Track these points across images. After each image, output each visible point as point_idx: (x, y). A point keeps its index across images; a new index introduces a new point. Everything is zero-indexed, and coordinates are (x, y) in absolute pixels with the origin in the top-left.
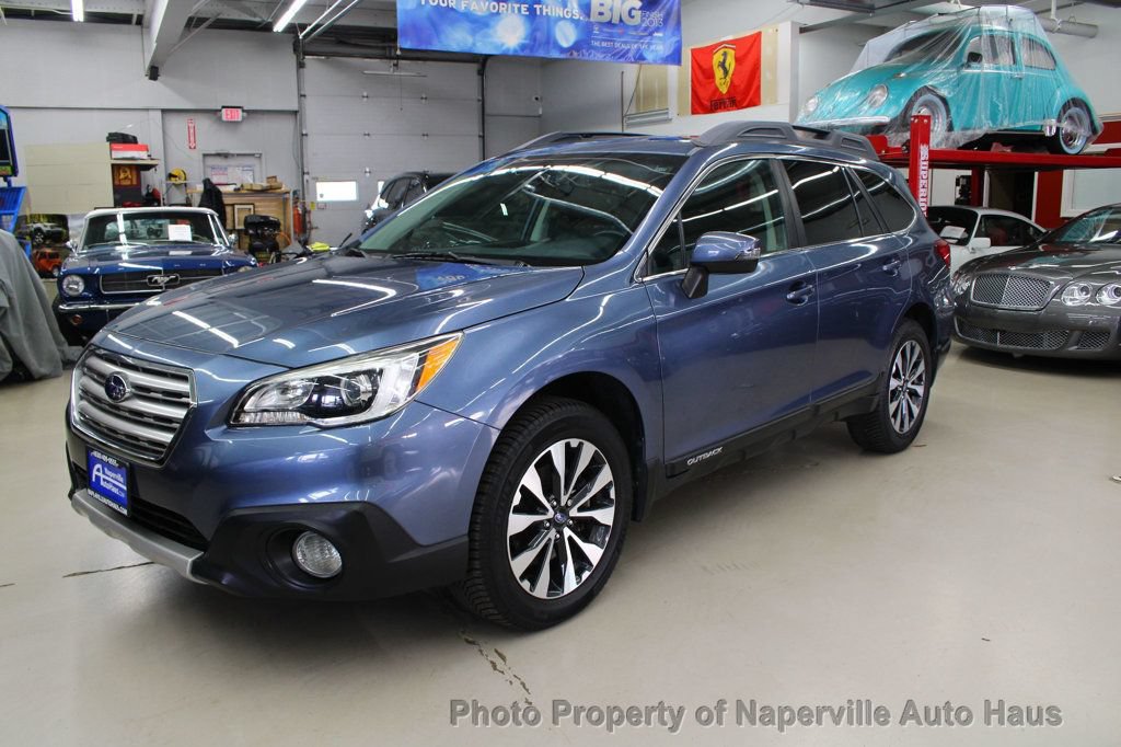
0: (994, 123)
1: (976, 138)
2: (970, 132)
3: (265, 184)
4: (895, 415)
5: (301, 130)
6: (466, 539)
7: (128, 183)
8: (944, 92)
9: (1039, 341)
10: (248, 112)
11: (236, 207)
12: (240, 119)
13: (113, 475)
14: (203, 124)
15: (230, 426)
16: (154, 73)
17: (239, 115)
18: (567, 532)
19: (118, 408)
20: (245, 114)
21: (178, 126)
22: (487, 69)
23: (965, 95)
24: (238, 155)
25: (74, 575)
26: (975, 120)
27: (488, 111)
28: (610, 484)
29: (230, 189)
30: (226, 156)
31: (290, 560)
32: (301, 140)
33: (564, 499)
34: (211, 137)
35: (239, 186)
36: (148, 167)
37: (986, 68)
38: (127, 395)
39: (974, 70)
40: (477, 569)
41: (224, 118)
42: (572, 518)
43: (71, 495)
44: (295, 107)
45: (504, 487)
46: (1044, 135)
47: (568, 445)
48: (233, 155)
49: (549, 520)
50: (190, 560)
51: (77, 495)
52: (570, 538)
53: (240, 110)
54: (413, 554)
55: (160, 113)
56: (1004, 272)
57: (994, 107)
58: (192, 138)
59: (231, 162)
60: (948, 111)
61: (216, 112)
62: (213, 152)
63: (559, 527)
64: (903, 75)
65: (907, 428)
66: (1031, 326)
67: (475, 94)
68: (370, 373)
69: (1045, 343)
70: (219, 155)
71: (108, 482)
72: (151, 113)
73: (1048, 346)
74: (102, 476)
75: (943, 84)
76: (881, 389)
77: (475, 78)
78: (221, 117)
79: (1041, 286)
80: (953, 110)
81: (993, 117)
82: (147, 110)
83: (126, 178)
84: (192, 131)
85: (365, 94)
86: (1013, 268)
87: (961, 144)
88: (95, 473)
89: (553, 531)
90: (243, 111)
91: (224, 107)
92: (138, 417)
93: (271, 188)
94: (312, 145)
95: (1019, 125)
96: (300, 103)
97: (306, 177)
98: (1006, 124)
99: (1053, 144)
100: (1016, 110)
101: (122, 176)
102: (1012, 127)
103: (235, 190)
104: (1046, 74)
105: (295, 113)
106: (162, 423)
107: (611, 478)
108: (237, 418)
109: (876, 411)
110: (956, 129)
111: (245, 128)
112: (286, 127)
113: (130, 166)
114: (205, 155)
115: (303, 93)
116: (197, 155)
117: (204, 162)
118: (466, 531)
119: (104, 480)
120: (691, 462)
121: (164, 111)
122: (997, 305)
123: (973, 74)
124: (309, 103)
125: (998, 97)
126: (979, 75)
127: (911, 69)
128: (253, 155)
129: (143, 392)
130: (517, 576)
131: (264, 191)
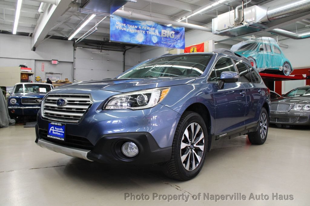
0: (267, 66)
1: (263, 70)
2: (262, 69)
3: (65, 80)
4: (261, 133)
5: (74, 67)
6: (171, 148)
7: (25, 78)
8: (255, 58)
9: (288, 121)
10: (60, 62)
11: (56, 86)
12: (57, 64)
13: (59, 129)
14: (46, 64)
15: (103, 110)
16: (34, 49)
17: (57, 62)
18: (194, 151)
19: (62, 108)
20: (58, 62)
21: (39, 64)
22: (126, 54)
23: (260, 59)
24: (56, 73)
25: (32, 169)
26: (263, 65)
27: (125, 65)
28: (203, 139)
29: (55, 81)
30: (52, 73)
31: (120, 151)
32: (74, 70)
33: (193, 140)
34: (48, 68)
35: (57, 80)
36: (30, 75)
37: (264, 52)
38: (66, 104)
39: (262, 53)
40: (173, 158)
41: (52, 63)
42: (194, 147)
43: (37, 141)
44: (73, 61)
45: (181, 133)
46: (279, 71)
47: (194, 124)
48: (54, 73)
49: (189, 147)
50: (87, 153)
51: (39, 140)
52: (194, 153)
53: (57, 61)
54: (158, 150)
55: (34, 61)
56: (278, 102)
57: (267, 62)
58: (43, 68)
59: (53, 75)
60: (256, 63)
61: (50, 61)
62: (49, 72)
63: (191, 149)
64: (244, 53)
65: (263, 138)
66: (285, 117)
67: (122, 60)
68: (147, 94)
69: (290, 121)
70: (50, 73)
71: (56, 132)
72: (32, 61)
73: (291, 122)
74: (53, 130)
75: (254, 56)
76: (259, 125)
77: (122, 56)
78: (51, 63)
79: (288, 106)
80: (257, 63)
81: (267, 65)
82: (31, 59)
83: (25, 77)
84: (43, 66)
85: (92, 58)
86: (280, 101)
87: (260, 72)
88: (51, 129)
89: (190, 150)
90: (58, 61)
91: (52, 60)
92: (69, 110)
93: (66, 82)
94: (76, 72)
95: (274, 67)
96: (74, 60)
97: (74, 80)
98: (270, 67)
99: (282, 73)
100: (273, 63)
101: (23, 76)
102: (272, 68)
103: (56, 82)
104: (279, 55)
105: (72, 63)
106: (79, 111)
107: (203, 137)
108: (105, 108)
109: (257, 131)
110: (258, 67)
111: (58, 66)
112: (70, 66)
113: (26, 74)
114: (46, 73)
115: (75, 57)
116: (44, 73)
117: (46, 75)
118: (172, 145)
119: (54, 131)
120: (220, 136)
121: (36, 60)
122: (275, 111)
123: (262, 54)
124: (76, 60)
125: (268, 60)
126: (263, 54)
127: (246, 52)
128: (60, 74)
129: (71, 103)
130: (182, 162)
131: (64, 82)
